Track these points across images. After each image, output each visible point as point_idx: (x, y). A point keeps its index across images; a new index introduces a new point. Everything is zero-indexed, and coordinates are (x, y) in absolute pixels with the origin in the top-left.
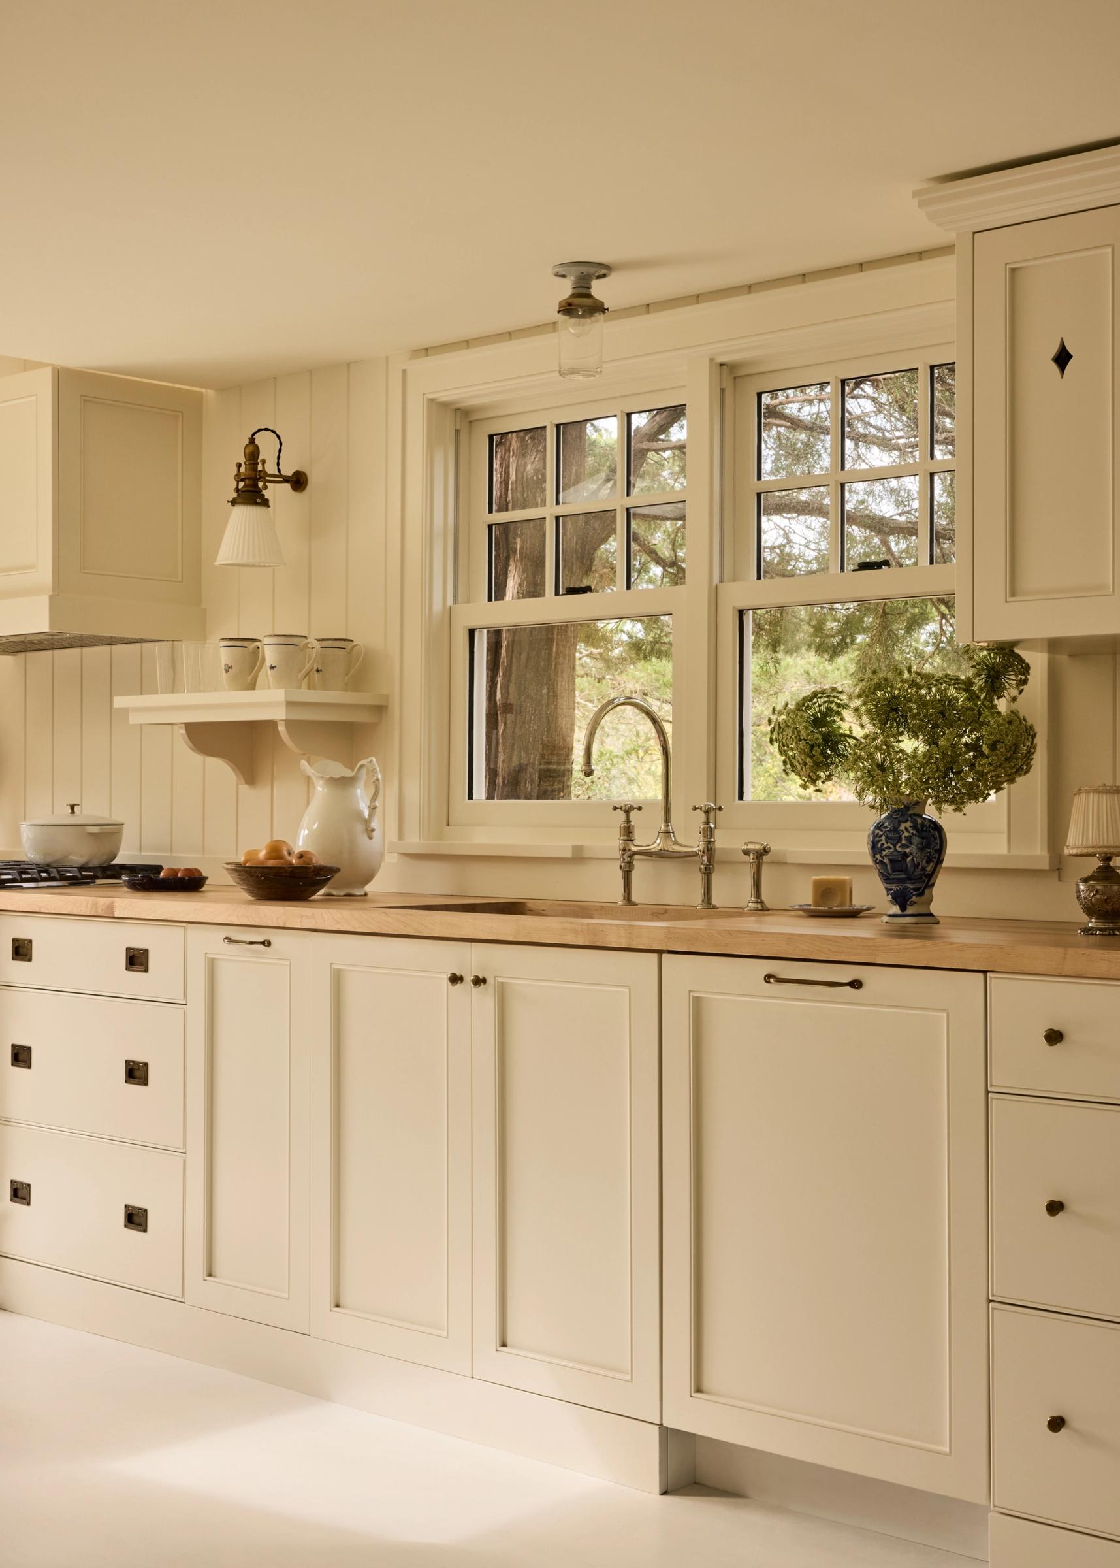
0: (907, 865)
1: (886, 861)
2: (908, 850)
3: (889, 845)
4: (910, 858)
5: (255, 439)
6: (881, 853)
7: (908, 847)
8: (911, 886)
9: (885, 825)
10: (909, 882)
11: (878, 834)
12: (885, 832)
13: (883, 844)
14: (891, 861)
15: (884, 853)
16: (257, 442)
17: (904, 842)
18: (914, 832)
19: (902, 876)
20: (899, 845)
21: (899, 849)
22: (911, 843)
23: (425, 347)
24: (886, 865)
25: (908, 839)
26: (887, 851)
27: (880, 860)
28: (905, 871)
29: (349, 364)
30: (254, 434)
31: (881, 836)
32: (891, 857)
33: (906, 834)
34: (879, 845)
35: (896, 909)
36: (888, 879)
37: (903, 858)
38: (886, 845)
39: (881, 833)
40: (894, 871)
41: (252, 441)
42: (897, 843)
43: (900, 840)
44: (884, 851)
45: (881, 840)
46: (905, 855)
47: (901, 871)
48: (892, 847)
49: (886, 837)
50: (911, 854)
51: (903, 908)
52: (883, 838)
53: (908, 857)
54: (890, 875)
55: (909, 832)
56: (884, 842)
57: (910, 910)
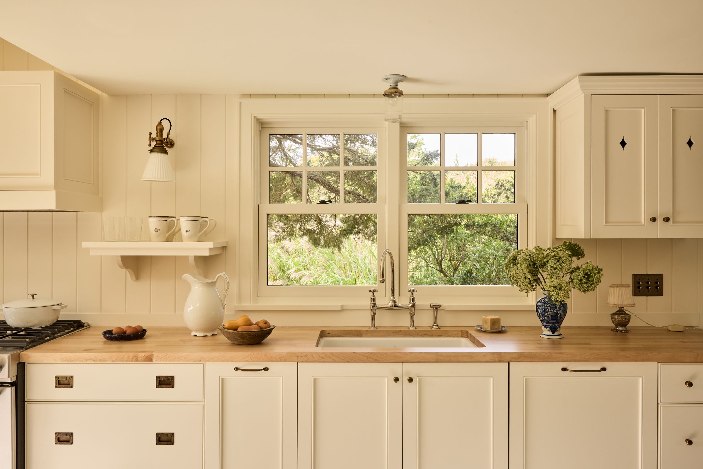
0: (558, 317)
1: (549, 316)
2: (559, 312)
3: (551, 310)
4: (560, 315)
5: (161, 122)
6: (547, 313)
7: (559, 311)
8: (557, 325)
9: (549, 302)
10: (557, 323)
11: (546, 306)
12: (549, 305)
13: (549, 310)
14: (551, 316)
15: (549, 313)
16: (162, 124)
17: (557, 309)
18: (561, 305)
19: (554, 321)
20: (556, 310)
21: (555, 312)
22: (560, 309)
23: (251, 94)
24: (549, 317)
25: (559, 308)
26: (550, 312)
27: (547, 316)
28: (557, 319)
29: (201, 95)
30: (162, 120)
31: (548, 307)
32: (552, 315)
33: (558, 306)
34: (547, 310)
35: (550, 333)
36: (549, 322)
37: (556, 315)
38: (550, 310)
39: (548, 306)
40: (551, 319)
41: (160, 123)
42: (555, 310)
43: (556, 308)
44: (549, 312)
45: (548, 308)
46: (558, 314)
47: (555, 319)
48: (553, 311)
49: (550, 307)
50: (560, 313)
51: (553, 333)
52: (549, 307)
53: (559, 314)
54: (550, 321)
55: (559, 305)
56: (549, 309)
57: (556, 333)
